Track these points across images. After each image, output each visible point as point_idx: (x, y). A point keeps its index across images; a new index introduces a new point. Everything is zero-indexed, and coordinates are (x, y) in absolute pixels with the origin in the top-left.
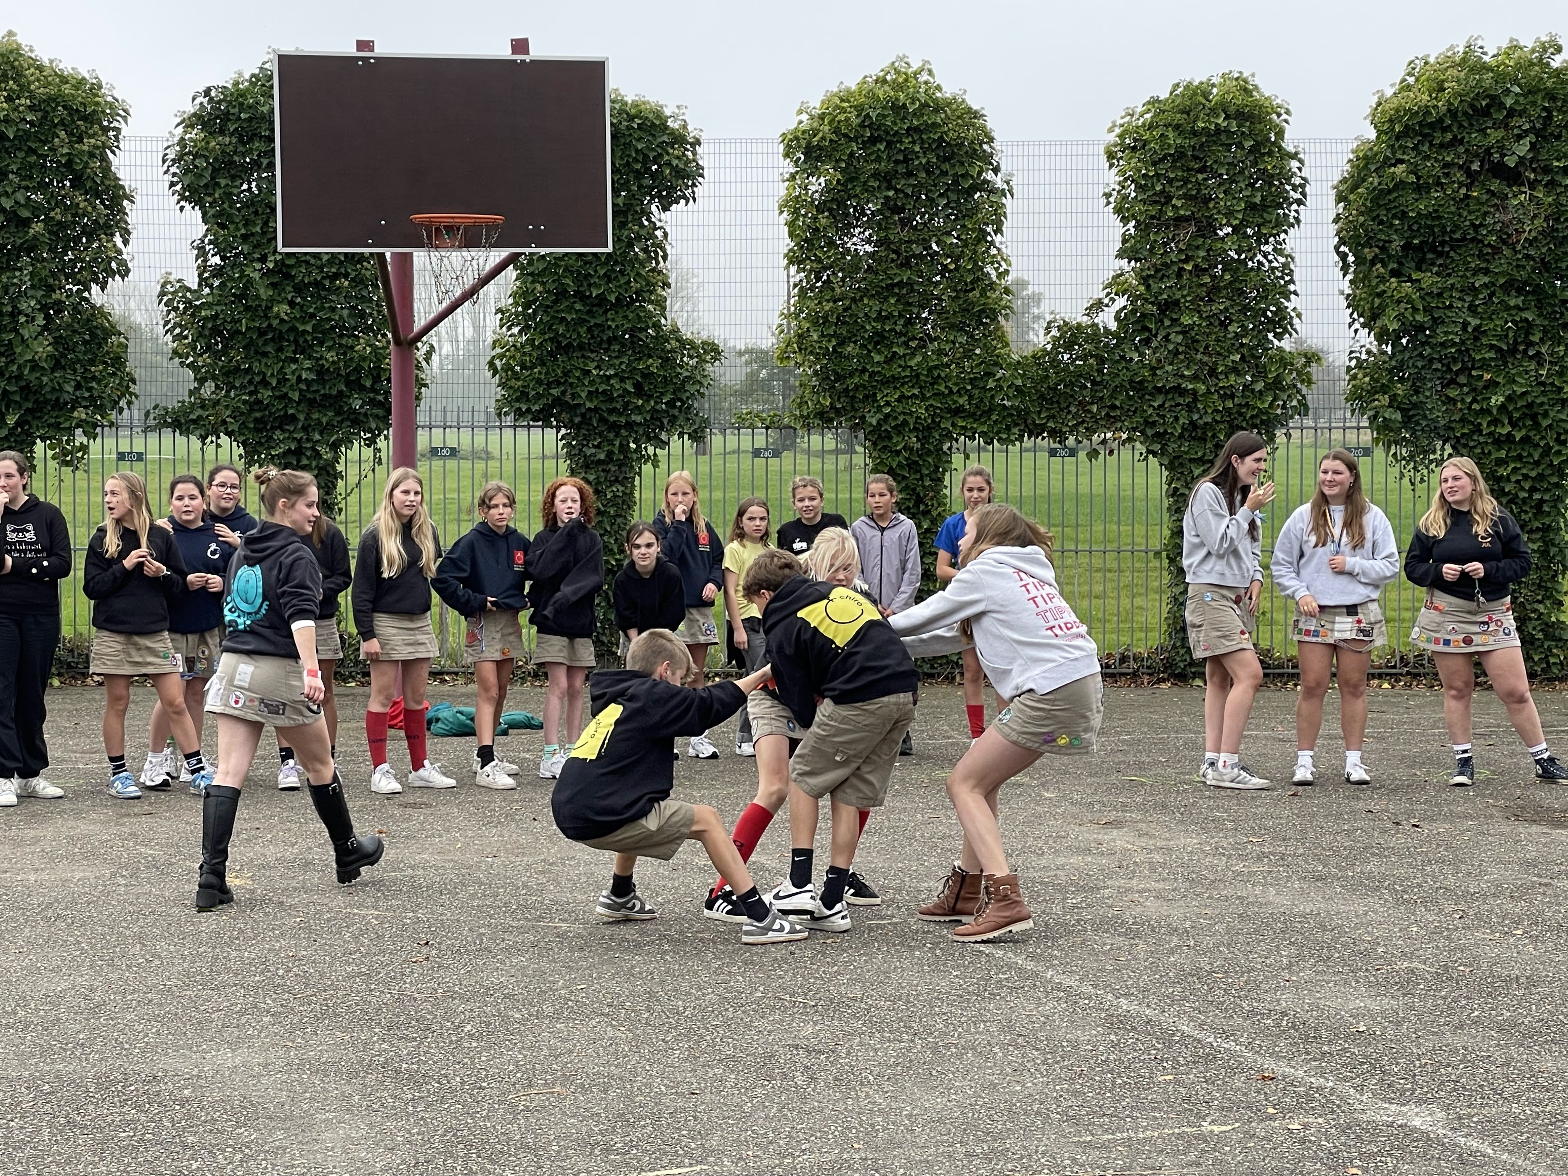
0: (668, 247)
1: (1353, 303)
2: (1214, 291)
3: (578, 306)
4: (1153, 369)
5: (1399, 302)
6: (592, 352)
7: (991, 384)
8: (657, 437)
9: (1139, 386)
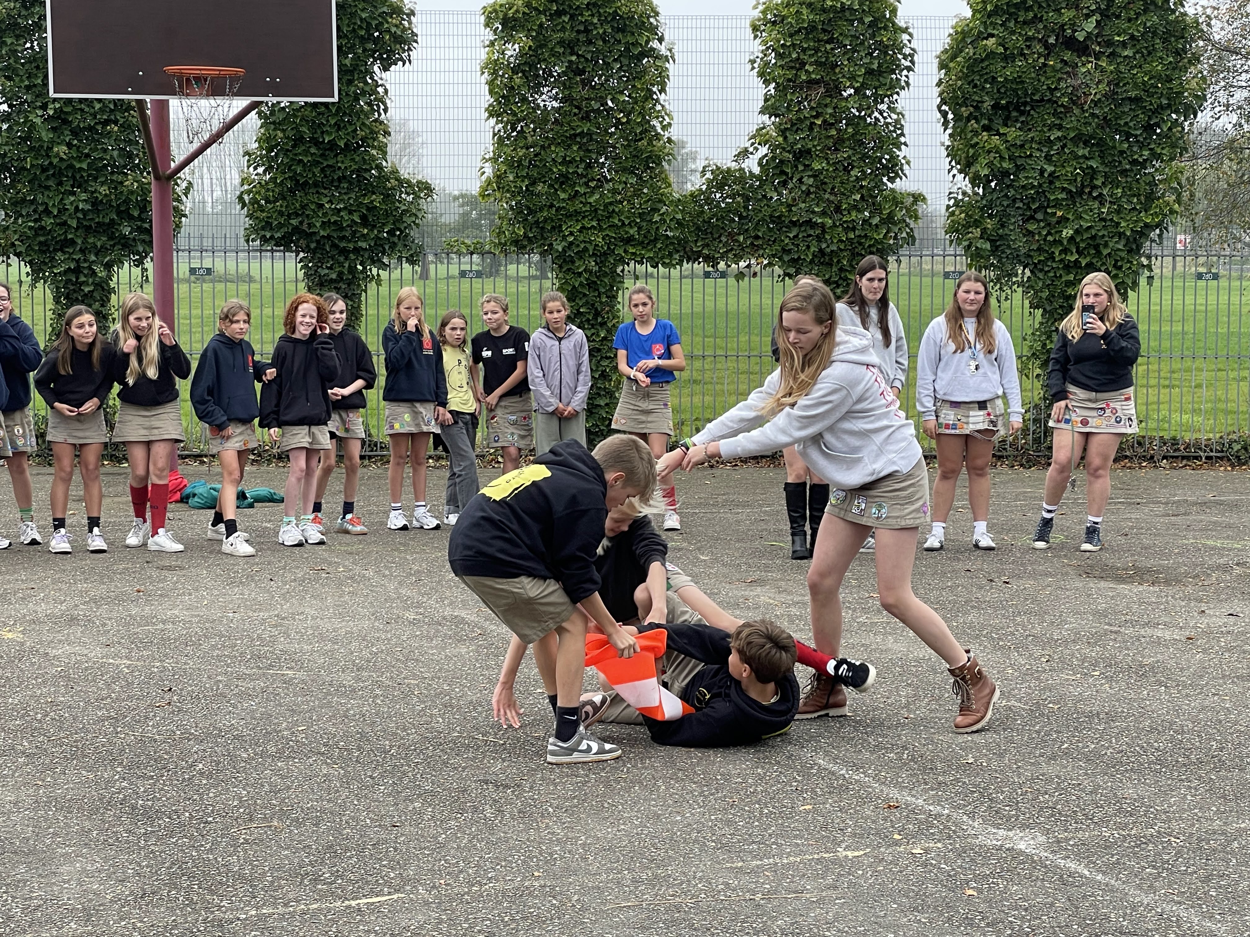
0: (388, 101)
1: (952, 153)
2: (839, 142)
3: (313, 150)
4: (789, 206)
5: (989, 152)
6: (325, 189)
7: (656, 218)
8: (380, 261)
9: (778, 220)
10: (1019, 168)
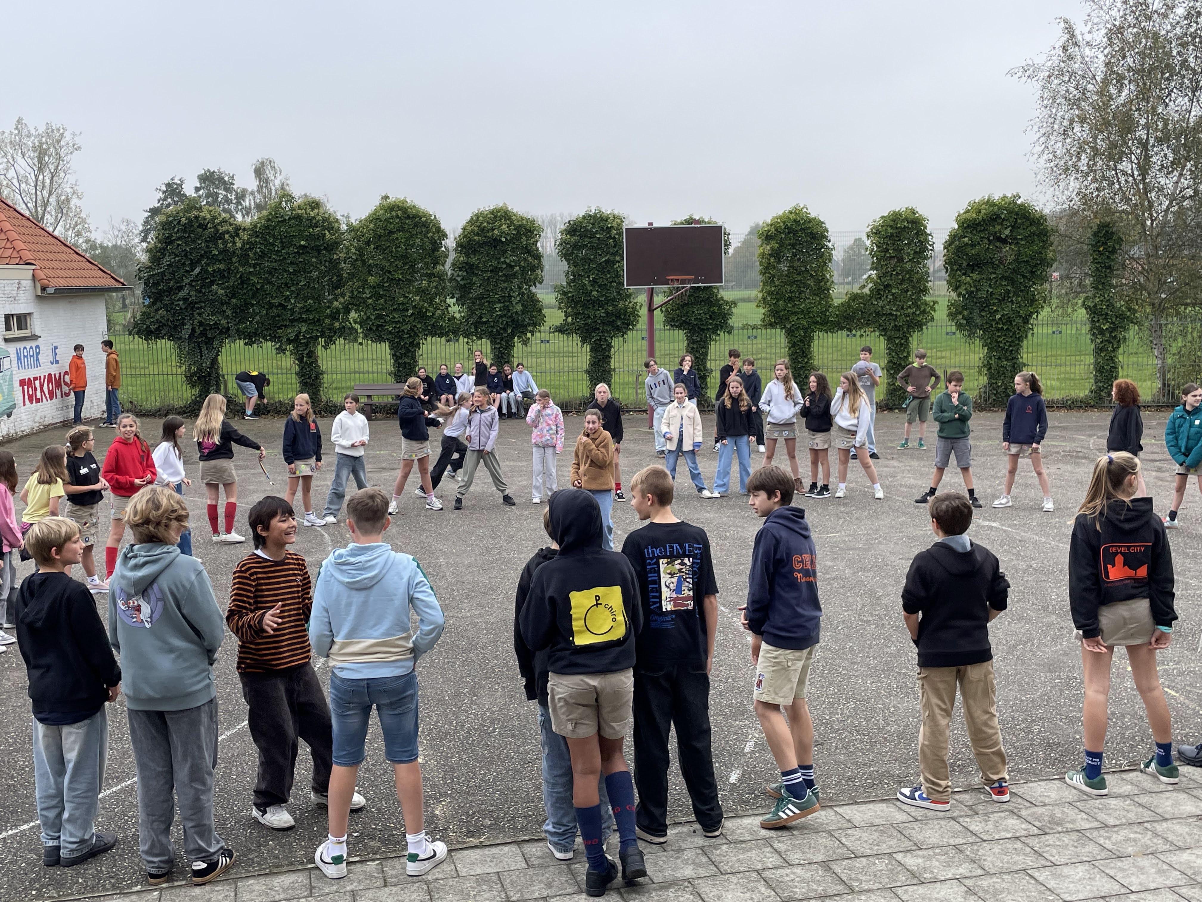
1: (949, 283)
5: (965, 284)
6: (696, 305)
7: (828, 313)
8: (716, 333)
10: (978, 290)
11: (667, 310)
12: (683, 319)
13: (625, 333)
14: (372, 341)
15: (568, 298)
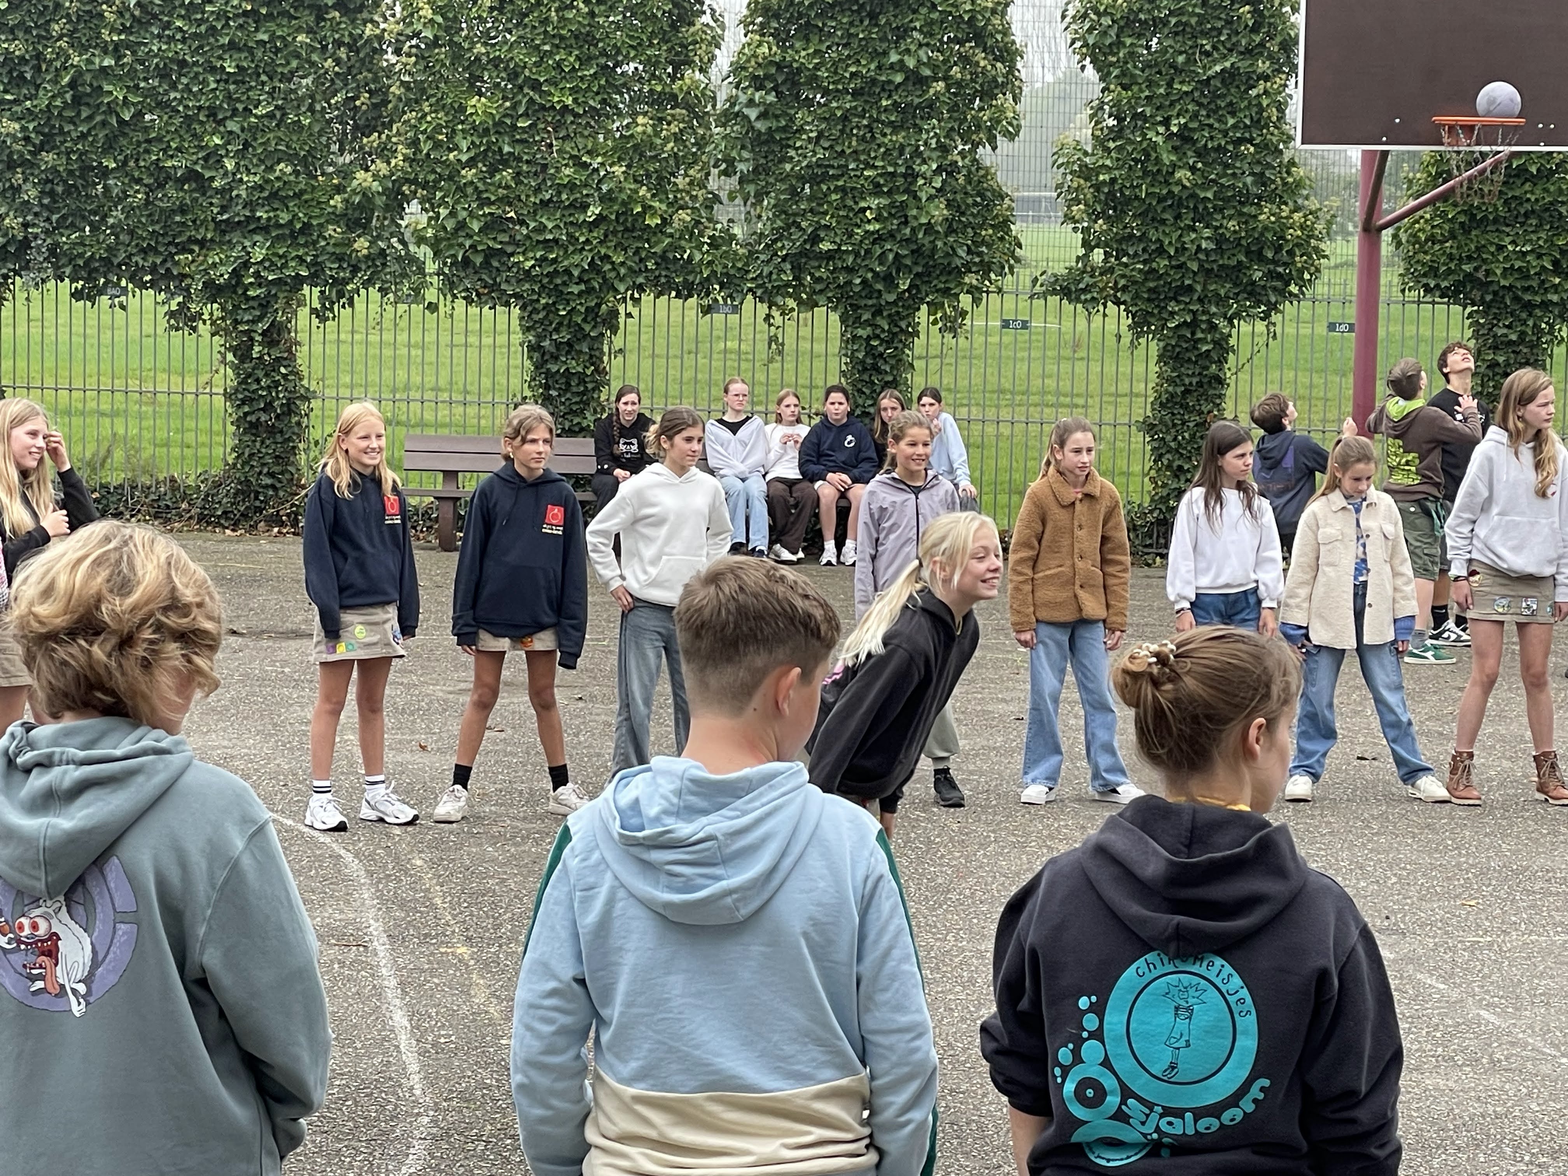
6: (1508, 225)
11: (1414, 239)
12: (1467, 268)
13: (1273, 307)
14: (469, 300)
15: (1097, 187)
